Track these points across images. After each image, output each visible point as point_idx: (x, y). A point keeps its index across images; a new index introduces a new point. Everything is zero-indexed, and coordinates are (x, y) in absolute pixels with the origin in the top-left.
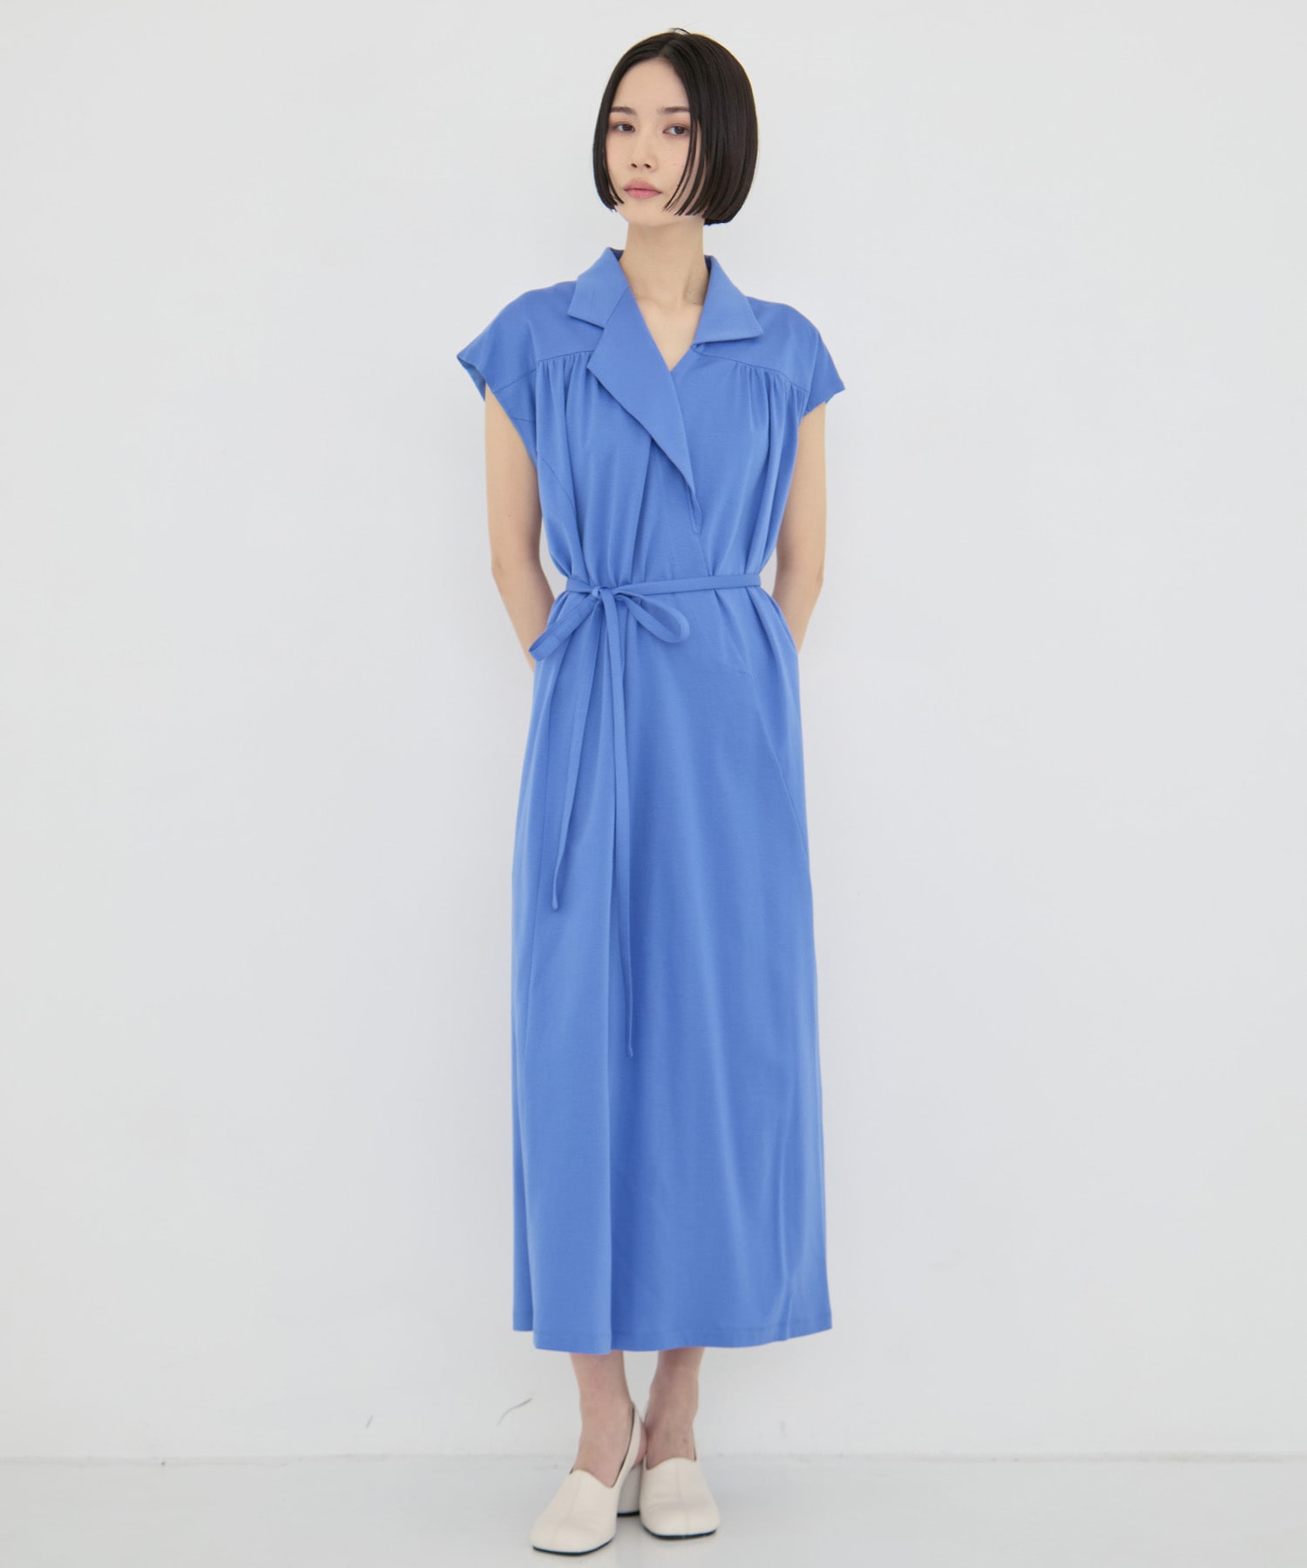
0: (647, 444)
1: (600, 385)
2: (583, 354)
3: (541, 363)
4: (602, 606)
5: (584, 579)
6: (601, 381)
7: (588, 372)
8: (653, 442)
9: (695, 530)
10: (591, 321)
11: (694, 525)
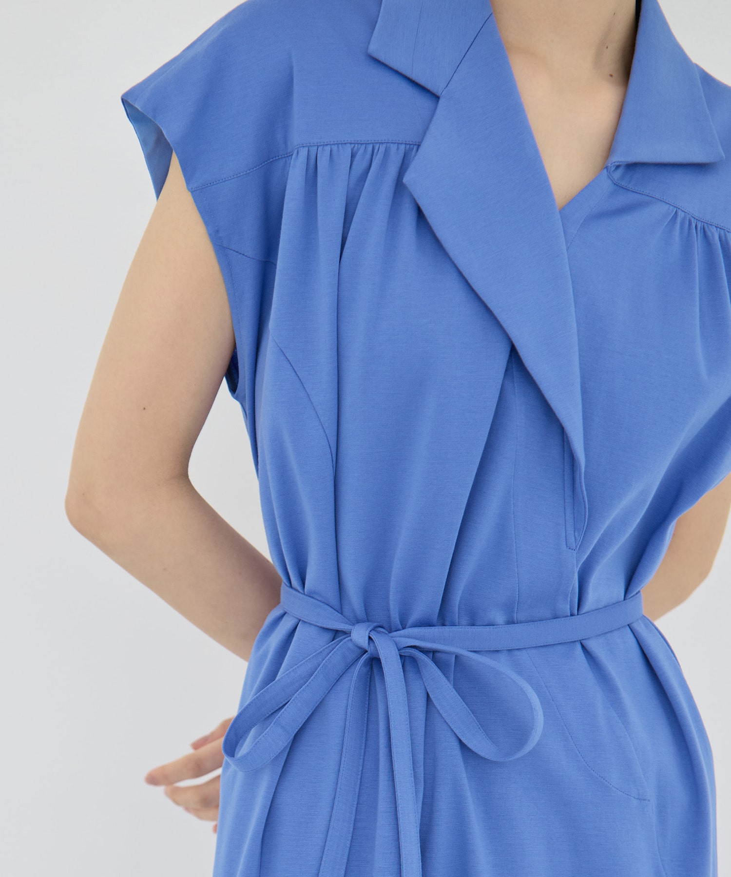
0: (501, 359)
1: (420, 214)
2: (393, 148)
3: (304, 153)
4: (375, 662)
5: (334, 601)
6: (423, 208)
7: (399, 186)
8: (513, 352)
9: (572, 540)
10: (414, 77)
11: (570, 530)
